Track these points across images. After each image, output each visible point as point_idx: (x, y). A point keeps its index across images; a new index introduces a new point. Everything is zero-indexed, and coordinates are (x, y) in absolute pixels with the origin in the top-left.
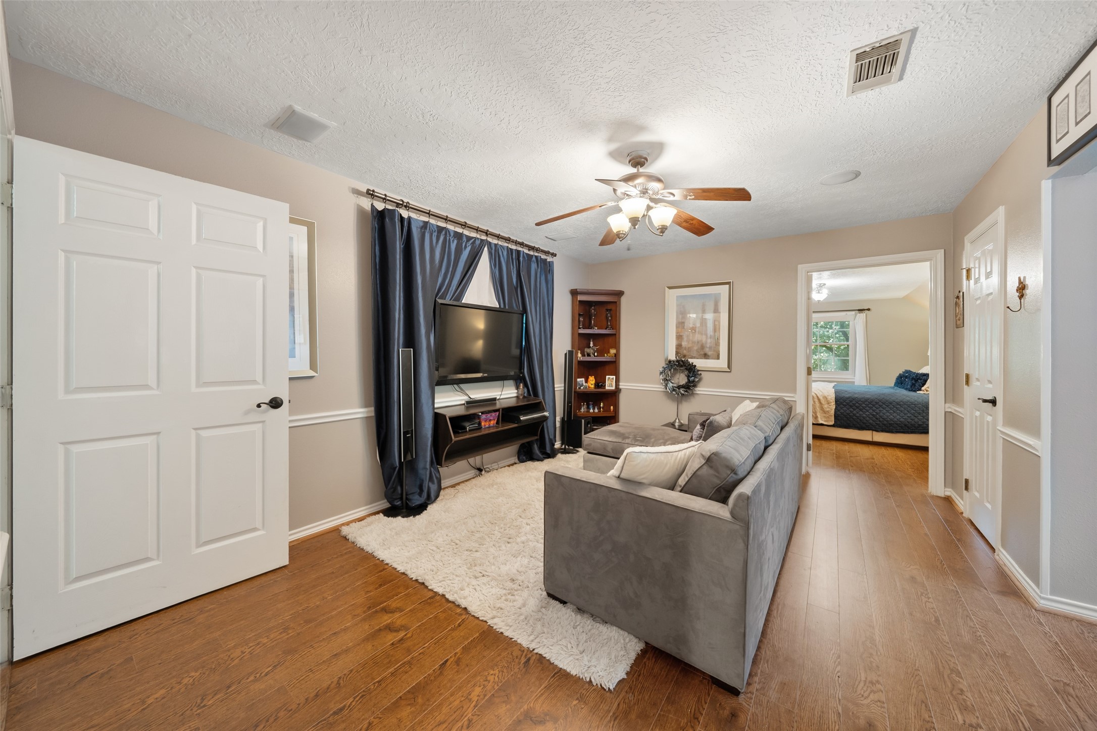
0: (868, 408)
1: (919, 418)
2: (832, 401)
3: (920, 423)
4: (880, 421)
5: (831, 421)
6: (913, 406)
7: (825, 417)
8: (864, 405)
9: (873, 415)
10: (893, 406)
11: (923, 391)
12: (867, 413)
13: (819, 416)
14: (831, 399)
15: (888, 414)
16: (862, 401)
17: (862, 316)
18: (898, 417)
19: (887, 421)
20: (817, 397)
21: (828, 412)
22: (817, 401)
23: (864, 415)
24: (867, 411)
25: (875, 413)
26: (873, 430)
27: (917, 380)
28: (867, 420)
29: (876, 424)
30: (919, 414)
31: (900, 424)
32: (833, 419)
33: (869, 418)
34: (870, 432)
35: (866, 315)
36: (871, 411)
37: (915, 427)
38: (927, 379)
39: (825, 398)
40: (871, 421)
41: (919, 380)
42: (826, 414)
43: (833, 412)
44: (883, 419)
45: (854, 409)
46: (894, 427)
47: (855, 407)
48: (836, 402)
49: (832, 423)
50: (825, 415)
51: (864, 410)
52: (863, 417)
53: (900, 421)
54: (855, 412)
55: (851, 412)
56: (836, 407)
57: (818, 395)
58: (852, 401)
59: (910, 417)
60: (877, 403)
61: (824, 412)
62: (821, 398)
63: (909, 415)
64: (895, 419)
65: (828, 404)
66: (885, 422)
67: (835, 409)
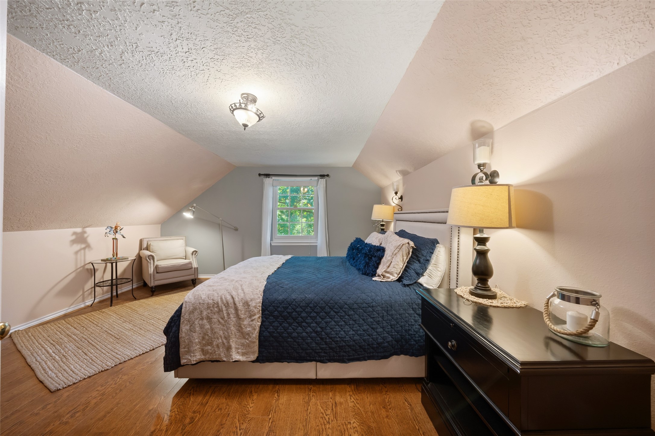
0: (309, 320)
1: (378, 330)
2: (256, 311)
3: (380, 340)
4: (326, 343)
5: (253, 353)
6: (371, 309)
7: (243, 345)
8: (304, 315)
9: (316, 332)
10: (345, 312)
11: (379, 276)
12: (309, 329)
13: (233, 345)
14: (255, 307)
15: (338, 328)
16: (301, 307)
17: (322, 181)
18: (351, 332)
19: (336, 342)
20: (235, 304)
21: (248, 334)
22: (233, 312)
23: (304, 334)
24: (309, 324)
25: (319, 329)
26: (317, 361)
27: (371, 258)
28: (307, 343)
29: (321, 349)
30: (378, 323)
31: (353, 346)
32: (256, 348)
33: (312, 338)
34: (314, 363)
35: (326, 180)
36: (314, 325)
37: (373, 348)
38: (383, 256)
39: (246, 304)
40: (314, 345)
41: (373, 258)
42: (244, 338)
43: (256, 334)
44: (331, 338)
45: (290, 324)
46: (345, 352)
47: (290, 321)
48: (263, 310)
49: (253, 357)
50: (243, 341)
51: (304, 324)
52: (303, 338)
53: (354, 341)
54: (290, 330)
55: (286, 329)
56: (263, 322)
57: (236, 299)
58: (287, 308)
59: (367, 330)
60: (322, 308)
61: (243, 335)
62: (240, 306)
63: (365, 327)
64: (348, 338)
65: (250, 317)
66: (334, 345)
67: (261, 327)
